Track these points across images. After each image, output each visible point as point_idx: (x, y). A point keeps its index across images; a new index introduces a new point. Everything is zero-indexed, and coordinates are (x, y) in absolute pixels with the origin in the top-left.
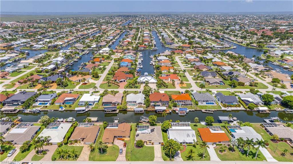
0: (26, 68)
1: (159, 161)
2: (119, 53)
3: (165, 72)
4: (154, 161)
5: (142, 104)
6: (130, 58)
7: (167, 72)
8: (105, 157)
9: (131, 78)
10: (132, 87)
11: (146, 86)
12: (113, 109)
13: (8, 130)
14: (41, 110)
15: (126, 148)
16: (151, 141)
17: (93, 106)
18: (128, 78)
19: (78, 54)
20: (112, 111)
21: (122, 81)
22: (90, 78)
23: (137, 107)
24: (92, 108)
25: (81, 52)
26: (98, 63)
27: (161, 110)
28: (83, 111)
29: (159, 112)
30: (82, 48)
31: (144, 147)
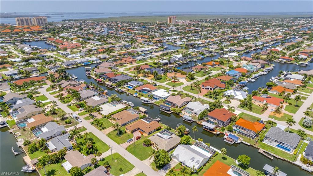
0: (151, 59)
1: (146, 164)
2: (247, 61)
3: (275, 93)
4: (142, 161)
5: (197, 114)
6: (249, 68)
7: (277, 94)
8: (117, 138)
9: (221, 88)
10: (211, 97)
11: (227, 100)
12: (168, 109)
13: (94, 95)
14: (124, 91)
15: (137, 140)
16: (158, 145)
17: (157, 101)
18: (218, 88)
19: (203, 54)
20: (165, 110)
21: (208, 89)
22: (184, 78)
23: (190, 115)
24: (155, 102)
25: (208, 53)
26: (211, 67)
27: (208, 127)
28: (147, 101)
29: (205, 128)
30: (214, 50)
31: (149, 147)
